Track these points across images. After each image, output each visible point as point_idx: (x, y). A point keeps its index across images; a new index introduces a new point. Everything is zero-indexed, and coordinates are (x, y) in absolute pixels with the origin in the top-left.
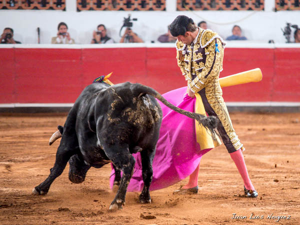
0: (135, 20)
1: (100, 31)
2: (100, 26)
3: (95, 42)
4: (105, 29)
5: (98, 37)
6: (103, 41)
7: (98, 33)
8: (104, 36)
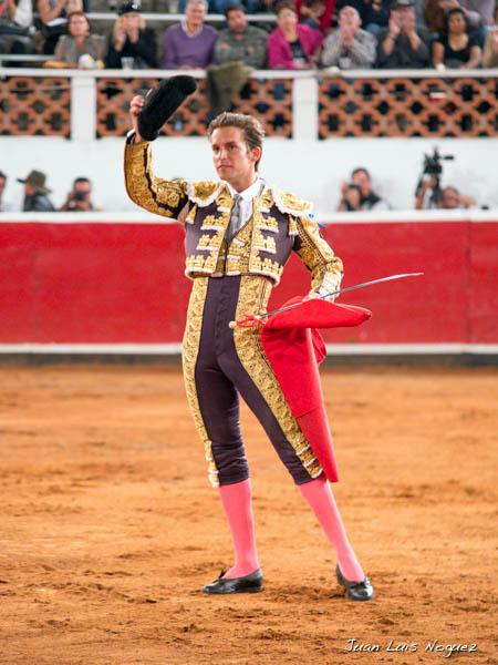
0: (450, 158)
1: (357, 182)
2: (357, 171)
3: (348, 206)
4: (368, 177)
5: (354, 196)
6: (366, 206)
7: (352, 187)
8: (366, 193)
